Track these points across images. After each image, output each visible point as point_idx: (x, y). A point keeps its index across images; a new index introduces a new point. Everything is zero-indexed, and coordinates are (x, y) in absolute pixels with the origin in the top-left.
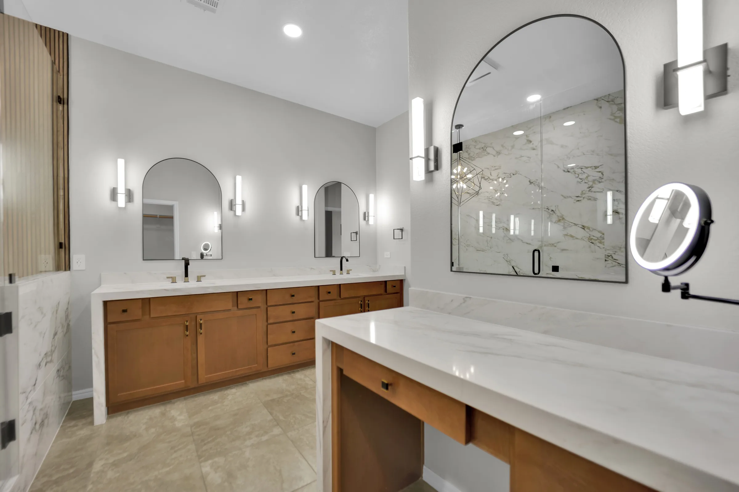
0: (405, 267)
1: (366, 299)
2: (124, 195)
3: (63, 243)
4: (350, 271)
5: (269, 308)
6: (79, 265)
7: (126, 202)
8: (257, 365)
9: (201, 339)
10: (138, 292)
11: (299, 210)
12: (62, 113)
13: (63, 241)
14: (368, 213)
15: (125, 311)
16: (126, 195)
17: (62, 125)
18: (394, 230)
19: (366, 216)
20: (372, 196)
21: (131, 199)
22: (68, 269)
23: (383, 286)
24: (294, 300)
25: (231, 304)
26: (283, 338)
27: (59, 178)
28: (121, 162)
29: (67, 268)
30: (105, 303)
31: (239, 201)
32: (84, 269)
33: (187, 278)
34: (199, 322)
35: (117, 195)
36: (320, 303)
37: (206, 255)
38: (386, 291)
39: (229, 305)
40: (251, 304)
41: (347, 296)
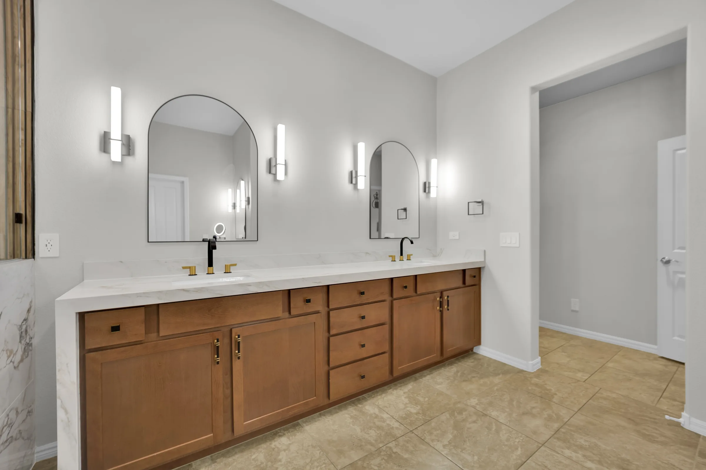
0: (485, 251)
1: (445, 294)
2: (120, 142)
3: (22, 214)
4: (411, 256)
5: (331, 313)
6: (49, 249)
7: (123, 155)
8: (315, 397)
9: (237, 365)
10: (138, 295)
11: (353, 177)
12: (22, 10)
13: (22, 212)
14: (429, 183)
15: (115, 329)
16: (123, 144)
17: (23, 29)
18: (468, 203)
19: (426, 188)
20: (434, 162)
21: (131, 151)
22: (31, 256)
23: (461, 277)
24: (364, 299)
25: (281, 308)
26: (350, 356)
27: (16, 111)
28: (116, 92)
29: (30, 254)
30: (82, 316)
31: (281, 160)
32: (58, 256)
33: (211, 267)
34: (236, 341)
35: (110, 142)
36: (394, 302)
37: (220, 238)
38: (464, 282)
39: (279, 311)
40: (311, 307)
41: (424, 291)
